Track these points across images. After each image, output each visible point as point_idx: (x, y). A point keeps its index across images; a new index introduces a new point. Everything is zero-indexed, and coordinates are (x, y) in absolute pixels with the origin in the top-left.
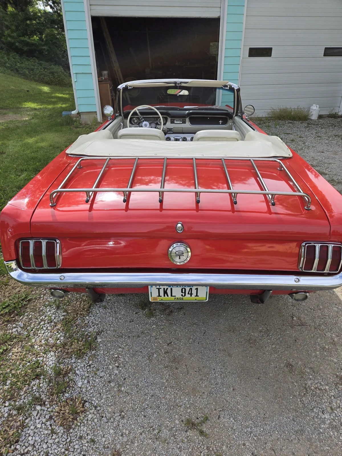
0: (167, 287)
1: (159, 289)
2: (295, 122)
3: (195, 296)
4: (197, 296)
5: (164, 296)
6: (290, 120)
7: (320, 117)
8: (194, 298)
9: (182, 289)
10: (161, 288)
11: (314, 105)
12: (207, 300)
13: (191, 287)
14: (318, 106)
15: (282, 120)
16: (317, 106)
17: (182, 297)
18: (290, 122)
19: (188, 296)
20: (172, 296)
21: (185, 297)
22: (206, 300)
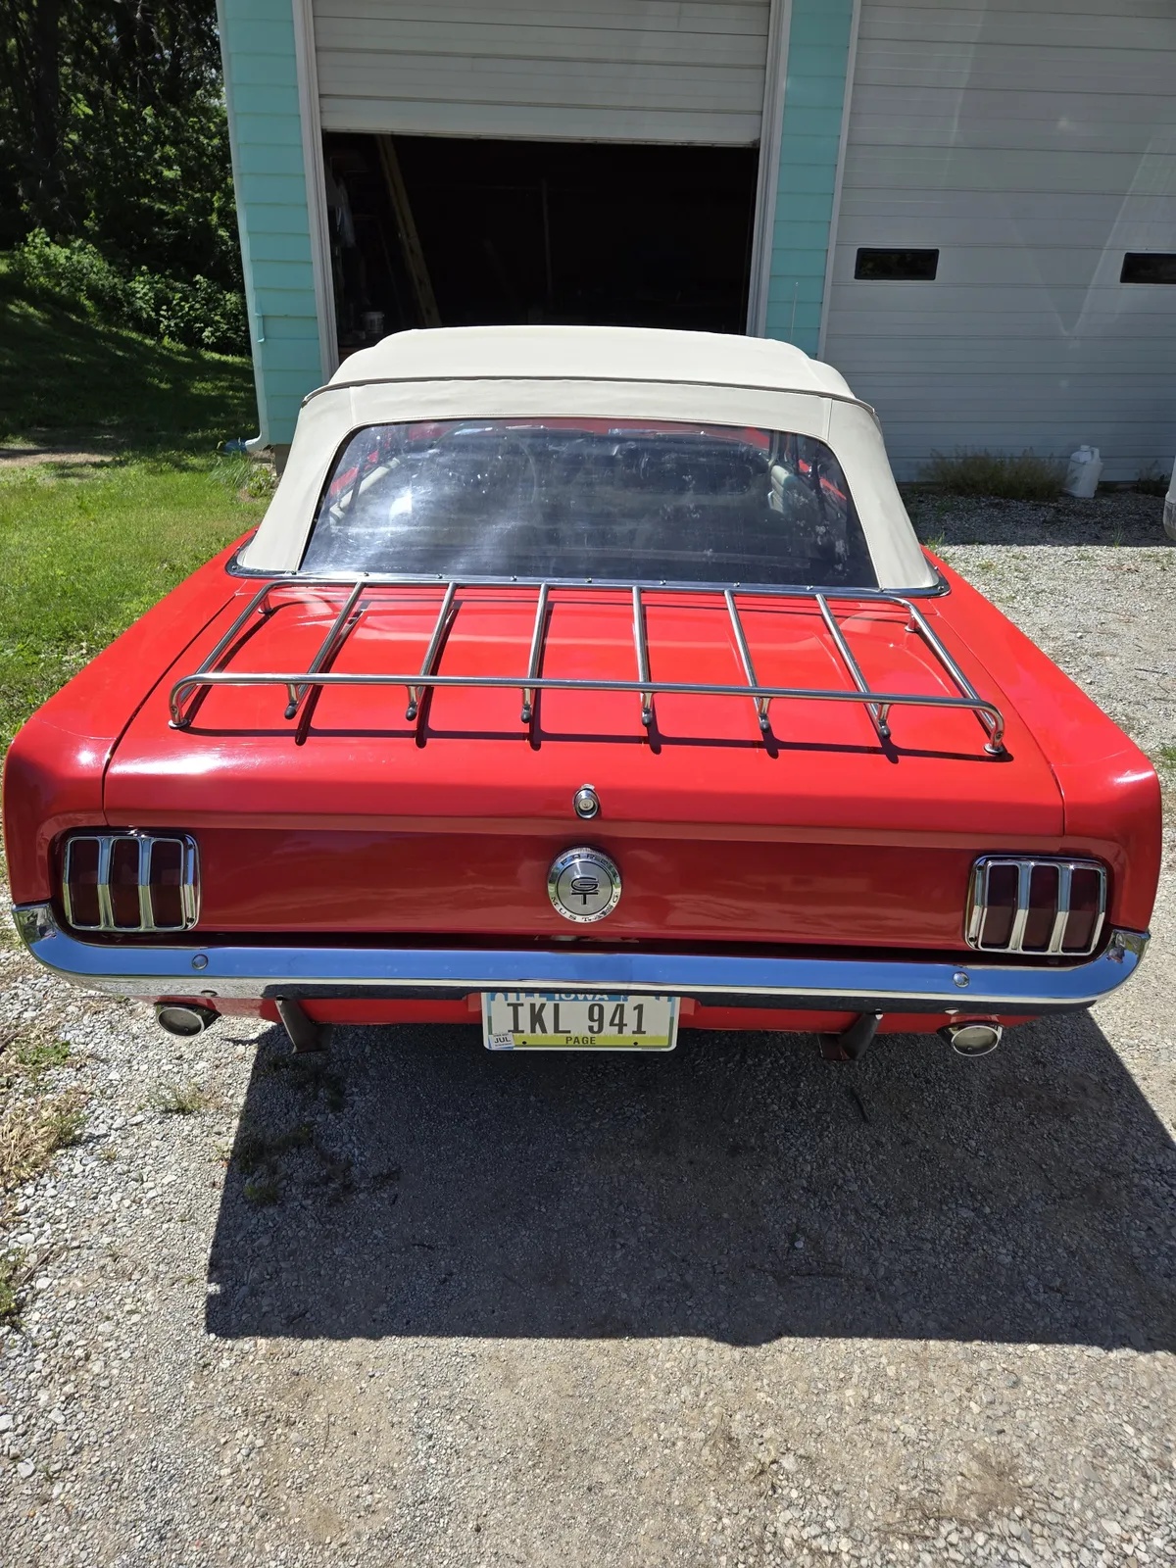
0: (543, 1000)
1: (515, 1007)
2: (1013, 503)
3: (634, 1032)
4: (639, 1031)
5: (533, 1030)
6: (996, 494)
7: (1105, 489)
8: (629, 1037)
9: (591, 1009)
10: (522, 1005)
11: (1085, 447)
12: (674, 1046)
13: (621, 1002)
14: (1097, 451)
15: (968, 496)
16: (1092, 453)
17: (590, 1035)
18: (997, 501)
19: (609, 1031)
20: (557, 1030)
21: (602, 1034)
22: (670, 1045)
